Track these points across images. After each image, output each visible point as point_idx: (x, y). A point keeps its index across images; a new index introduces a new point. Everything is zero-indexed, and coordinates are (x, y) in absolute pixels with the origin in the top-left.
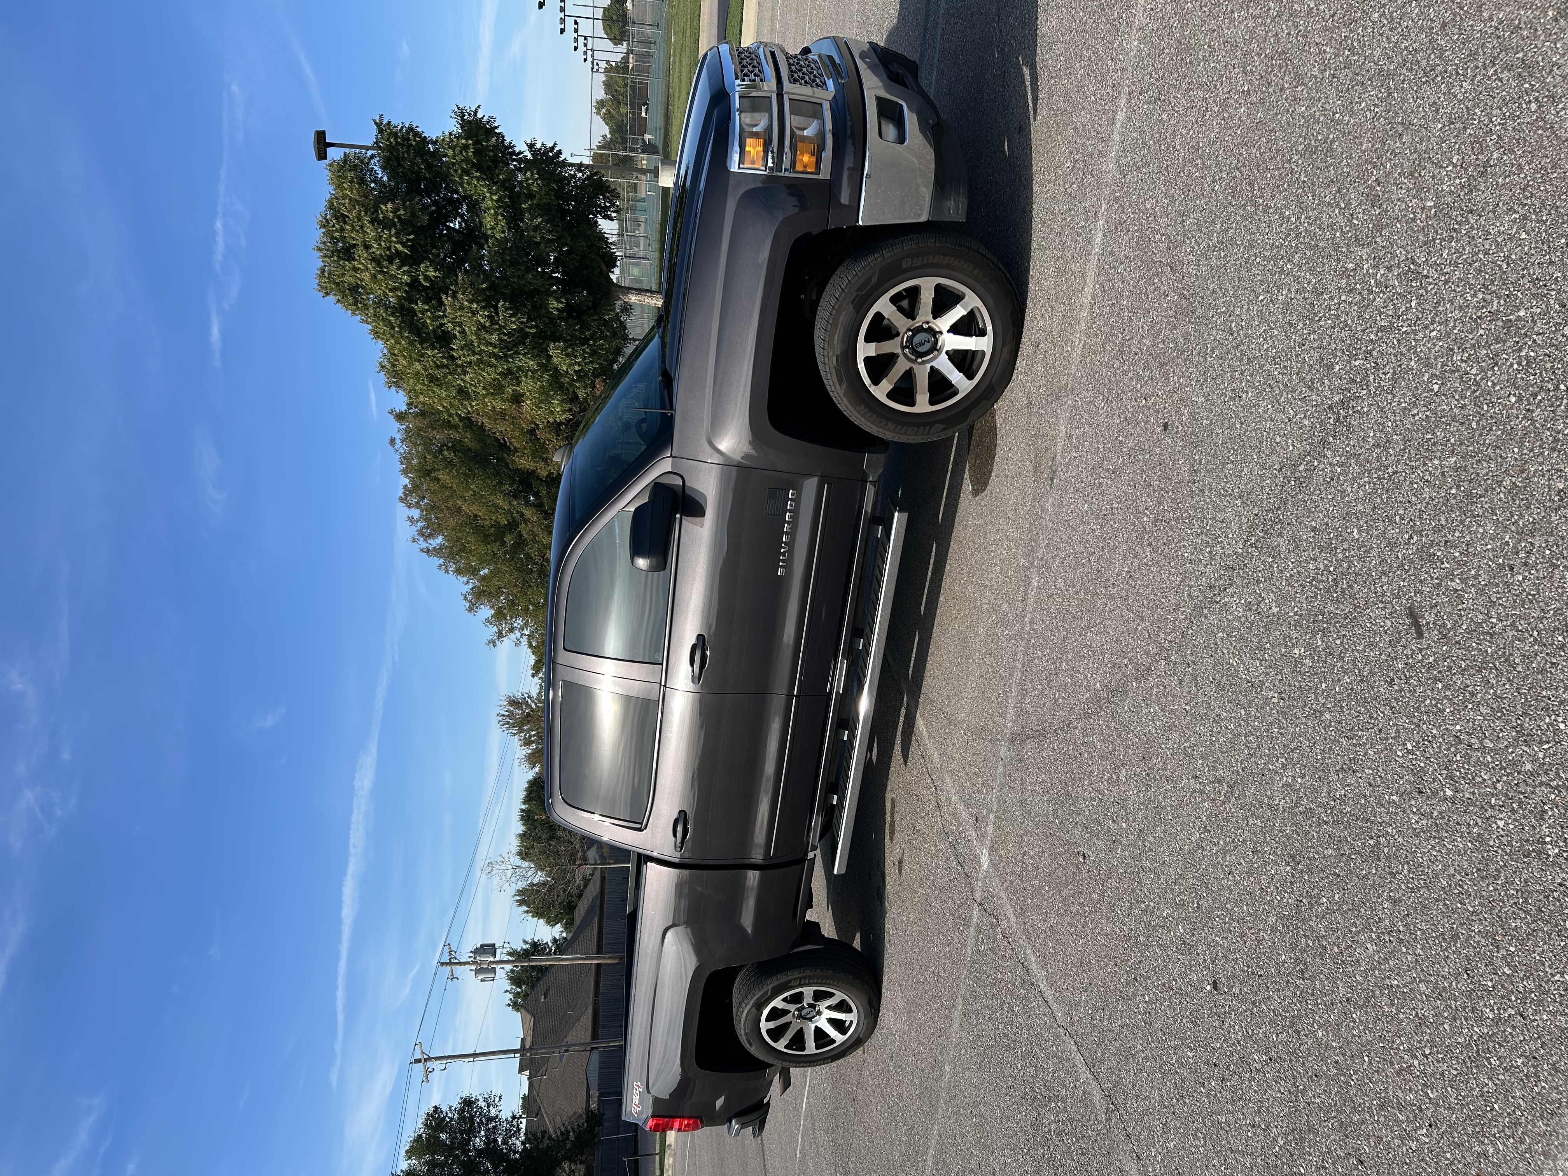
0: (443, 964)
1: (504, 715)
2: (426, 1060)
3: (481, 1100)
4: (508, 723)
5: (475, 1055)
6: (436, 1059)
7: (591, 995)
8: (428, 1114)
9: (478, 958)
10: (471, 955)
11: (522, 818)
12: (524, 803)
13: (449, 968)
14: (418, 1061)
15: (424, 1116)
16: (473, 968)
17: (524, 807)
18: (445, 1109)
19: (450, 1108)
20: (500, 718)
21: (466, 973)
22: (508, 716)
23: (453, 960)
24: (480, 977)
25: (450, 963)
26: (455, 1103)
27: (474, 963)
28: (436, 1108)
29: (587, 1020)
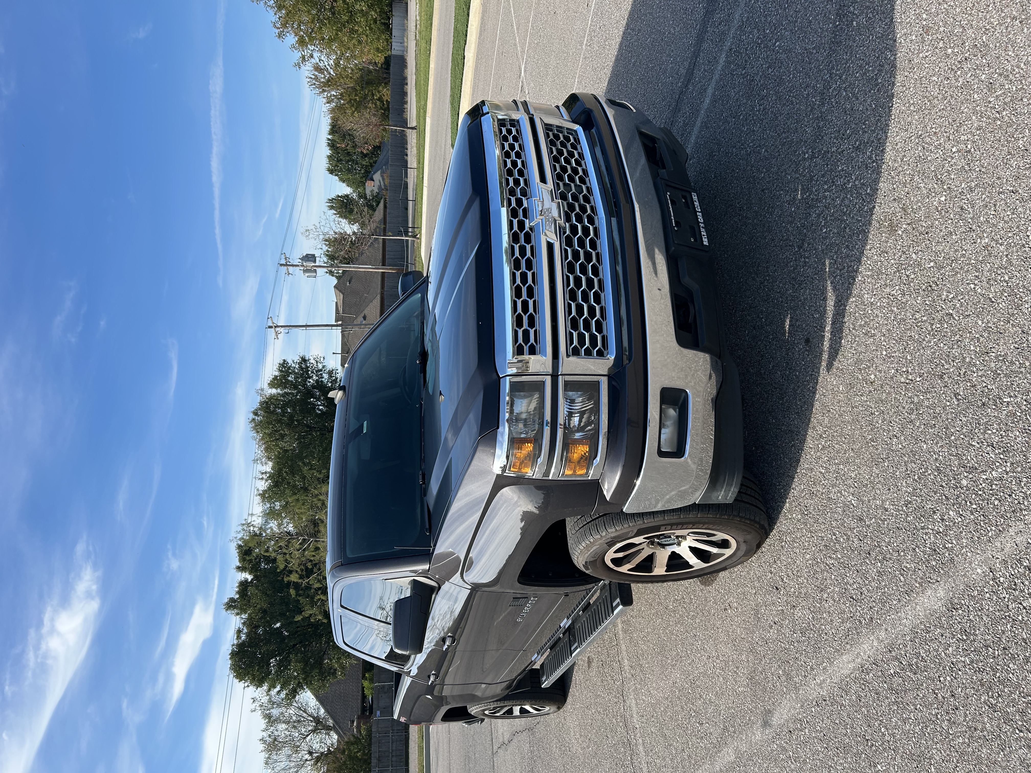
0: (281, 265)
1: (311, 78)
2: (275, 327)
3: (312, 359)
4: (315, 84)
5: (306, 326)
6: (282, 326)
7: (379, 287)
8: (280, 364)
9: (304, 264)
10: (300, 261)
11: (329, 145)
12: (329, 134)
13: (286, 268)
14: (270, 327)
15: (278, 365)
16: (302, 268)
17: (330, 137)
18: (290, 362)
19: (293, 361)
20: (309, 80)
21: (298, 271)
22: (314, 79)
23: (288, 263)
24: (307, 275)
25: (286, 265)
26: (297, 359)
27: (302, 266)
28: (284, 361)
29: (377, 302)
